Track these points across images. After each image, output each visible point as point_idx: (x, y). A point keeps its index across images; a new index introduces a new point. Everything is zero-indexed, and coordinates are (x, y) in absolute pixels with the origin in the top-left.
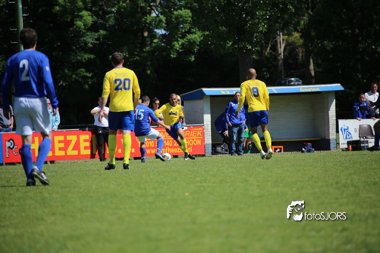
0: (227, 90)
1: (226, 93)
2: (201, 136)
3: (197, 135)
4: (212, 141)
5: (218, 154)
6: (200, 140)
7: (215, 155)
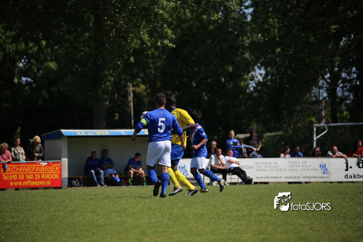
0: (83, 132)
1: (82, 134)
2: (59, 170)
3: (55, 170)
4: (69, 175)
5: (74, 187)
6: (58, 174)
7: (71, 187)
